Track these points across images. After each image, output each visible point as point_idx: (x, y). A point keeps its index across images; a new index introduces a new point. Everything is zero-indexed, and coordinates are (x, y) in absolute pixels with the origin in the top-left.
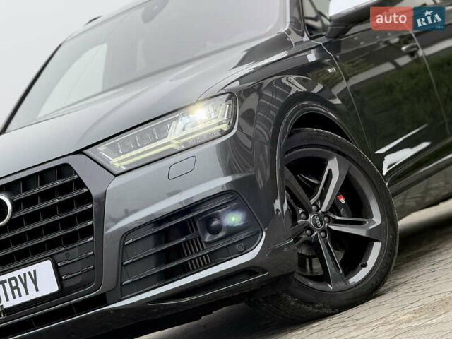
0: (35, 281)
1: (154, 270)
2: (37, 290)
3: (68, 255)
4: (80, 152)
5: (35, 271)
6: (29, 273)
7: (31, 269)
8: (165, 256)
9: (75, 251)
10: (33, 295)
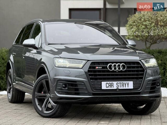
0: (128, 85)
1: (149, 90)
2: (128, 87)
3: (136, 82)
4: (140, 60)
5: (129, 83)
6: (127, 83)
7: (128, 82)
8: (152, 88)
9: (138, 81)
10: (127, 88)
